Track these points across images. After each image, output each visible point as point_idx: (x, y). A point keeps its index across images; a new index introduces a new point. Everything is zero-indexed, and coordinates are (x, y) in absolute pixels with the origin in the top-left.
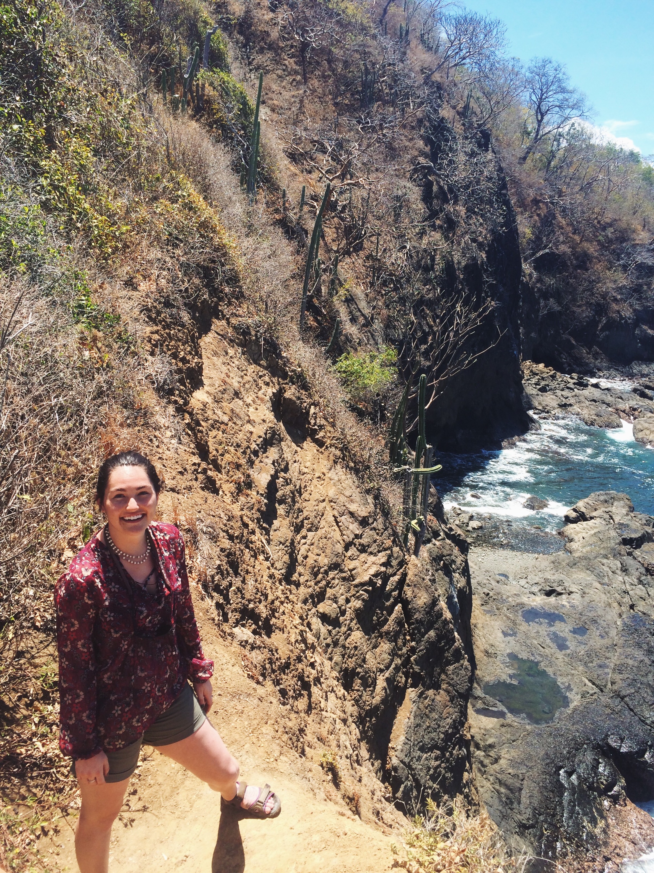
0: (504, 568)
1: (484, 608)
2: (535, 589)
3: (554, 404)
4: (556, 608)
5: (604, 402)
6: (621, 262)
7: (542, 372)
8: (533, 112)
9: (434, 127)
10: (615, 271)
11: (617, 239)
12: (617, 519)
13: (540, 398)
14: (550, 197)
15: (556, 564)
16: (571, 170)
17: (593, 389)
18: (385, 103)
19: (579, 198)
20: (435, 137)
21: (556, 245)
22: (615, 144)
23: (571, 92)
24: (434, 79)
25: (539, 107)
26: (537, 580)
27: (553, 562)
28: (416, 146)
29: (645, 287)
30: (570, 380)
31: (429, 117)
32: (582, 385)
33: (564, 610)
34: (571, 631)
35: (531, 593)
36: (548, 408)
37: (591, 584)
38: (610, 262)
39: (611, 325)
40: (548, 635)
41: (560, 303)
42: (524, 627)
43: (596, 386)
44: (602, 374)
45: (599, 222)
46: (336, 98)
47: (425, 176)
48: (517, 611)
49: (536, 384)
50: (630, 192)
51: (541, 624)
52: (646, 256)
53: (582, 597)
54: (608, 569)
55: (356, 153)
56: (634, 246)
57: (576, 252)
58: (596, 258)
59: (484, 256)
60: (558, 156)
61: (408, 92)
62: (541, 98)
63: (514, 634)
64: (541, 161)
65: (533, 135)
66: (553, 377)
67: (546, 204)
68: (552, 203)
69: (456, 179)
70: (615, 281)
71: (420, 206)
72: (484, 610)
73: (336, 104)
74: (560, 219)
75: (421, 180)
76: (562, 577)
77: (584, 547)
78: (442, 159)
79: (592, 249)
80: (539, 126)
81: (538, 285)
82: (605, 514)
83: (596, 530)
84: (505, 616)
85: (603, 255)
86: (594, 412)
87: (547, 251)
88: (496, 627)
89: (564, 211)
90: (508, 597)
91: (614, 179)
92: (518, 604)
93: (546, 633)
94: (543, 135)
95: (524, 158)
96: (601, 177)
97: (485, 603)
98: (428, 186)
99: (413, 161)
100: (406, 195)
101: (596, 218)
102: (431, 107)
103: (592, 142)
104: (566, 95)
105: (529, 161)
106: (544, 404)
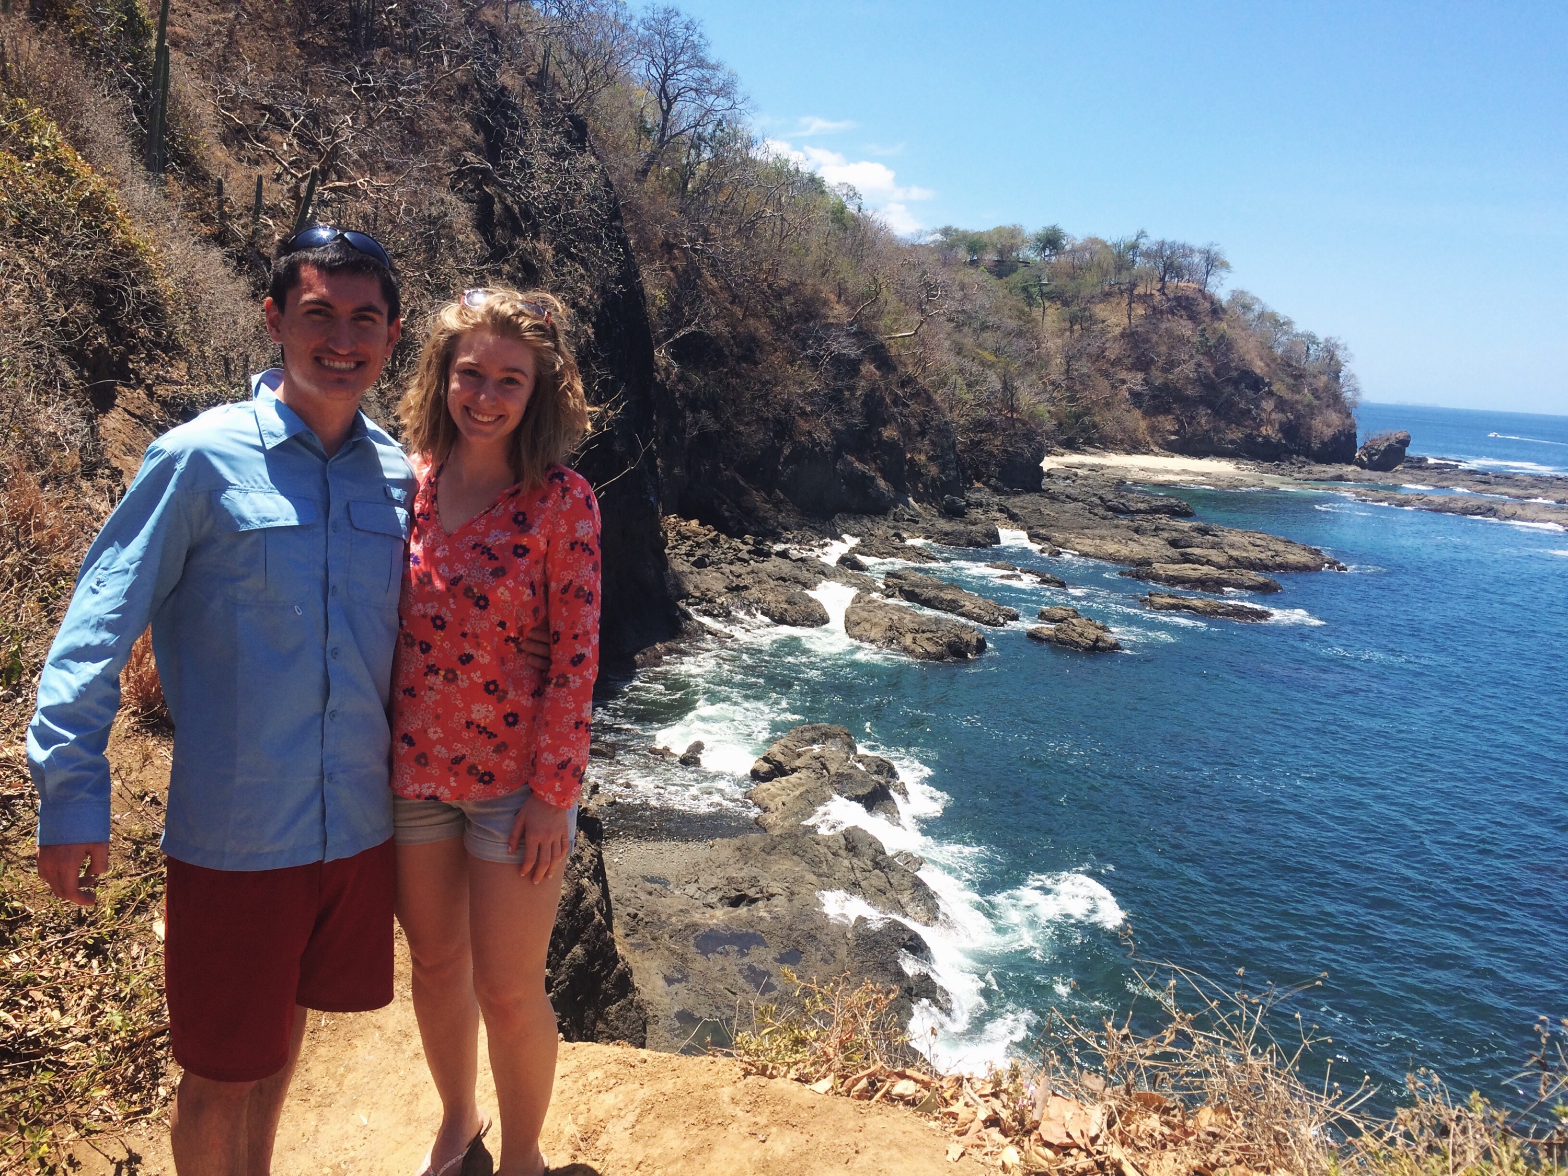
0: (657, 869)
1: (631, 940)
2: (713, 898)
3: (720, 586)
4: (750, 924)
5: (797, 581)
6: (810, 352)
7: (697, 534)
8: (653, 96)
9: (489, 101)
10: (800, 367)
11: (799, 315)
12: (833, 768)
13: (695, 578)
14: (691, 240)
15: (744, 853)
16: (722, 198)
17: (780, 560)
18: (397, 50)
19: (737, 245)
20: (492, 118)
21: (705, 319)
22: (787, 161)
23: (714, 68)
24: (482, 18)
25: (663, 89)
26: (715, 881)
27: (739, 849)
28: (459, 131)
29: (847, 393)
30: (742, 546)
31: (479, 83)
32: (762, 554)
33: (763, 927)
34: (776, 960)
35: (706, 905)
36: (710, 594)
37: (803, 877)
38: (792, 352)
39: (799, 454)
40: (740, 971)
41: (717, 418)
42: (699, 963)
43: (783, 555)
44: (791, 537)
45: (770, 286)
46: (301, 33)
47: (478, 186)
48: (686, 939)
49: (688, 555)
50: (814, 240)
51: (728, 954)
52: (845, 344)
53: (790, 901)
54: (826, 850)
55: (348, 134)
56: (829, 326)
57: (739, 333)
58: (771, 345)
59: (590, 331)
60: (699, 174)
61: (438, 35)
62: (665, 74)
63: (685, 978)
64: (672, 179)
65: (656, 135)
66: (715, 541)
67: (684, 250)
68: (695, 251)
69: (535, 194)
70: (802, 383)
71: (471, 238)
72: (632, 945)
73: (302, 45)
74: (709, 278)
75: (472, 191)
76: (755, 871)
77: (785, 819)
78: (508, 158)
79: (762, 329)
80: (665, 120)
81: (681, 387)
82: (814, 762)
83: (802, 789)
84: (668, 949)
85: (780, 339)
86: (784, 598)
87: (693, 328)
88: (653, 972)
89: (714, 265)
90: (670, 916)
91: (790, 217)
92: (687, 926)
93: (736, 969)
94: (672, 137)
95: (645, 172)
96: (769, 212)
97: (631, 932)
98: (485, 204)
99: (455, 156)
100: (446, 215)
101: (766, 279)
102: (482, 65)
103: (752, 153)
104: (707, 73)
105: (651, 177)
106: (703, 587)
